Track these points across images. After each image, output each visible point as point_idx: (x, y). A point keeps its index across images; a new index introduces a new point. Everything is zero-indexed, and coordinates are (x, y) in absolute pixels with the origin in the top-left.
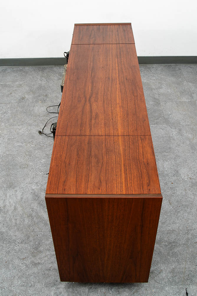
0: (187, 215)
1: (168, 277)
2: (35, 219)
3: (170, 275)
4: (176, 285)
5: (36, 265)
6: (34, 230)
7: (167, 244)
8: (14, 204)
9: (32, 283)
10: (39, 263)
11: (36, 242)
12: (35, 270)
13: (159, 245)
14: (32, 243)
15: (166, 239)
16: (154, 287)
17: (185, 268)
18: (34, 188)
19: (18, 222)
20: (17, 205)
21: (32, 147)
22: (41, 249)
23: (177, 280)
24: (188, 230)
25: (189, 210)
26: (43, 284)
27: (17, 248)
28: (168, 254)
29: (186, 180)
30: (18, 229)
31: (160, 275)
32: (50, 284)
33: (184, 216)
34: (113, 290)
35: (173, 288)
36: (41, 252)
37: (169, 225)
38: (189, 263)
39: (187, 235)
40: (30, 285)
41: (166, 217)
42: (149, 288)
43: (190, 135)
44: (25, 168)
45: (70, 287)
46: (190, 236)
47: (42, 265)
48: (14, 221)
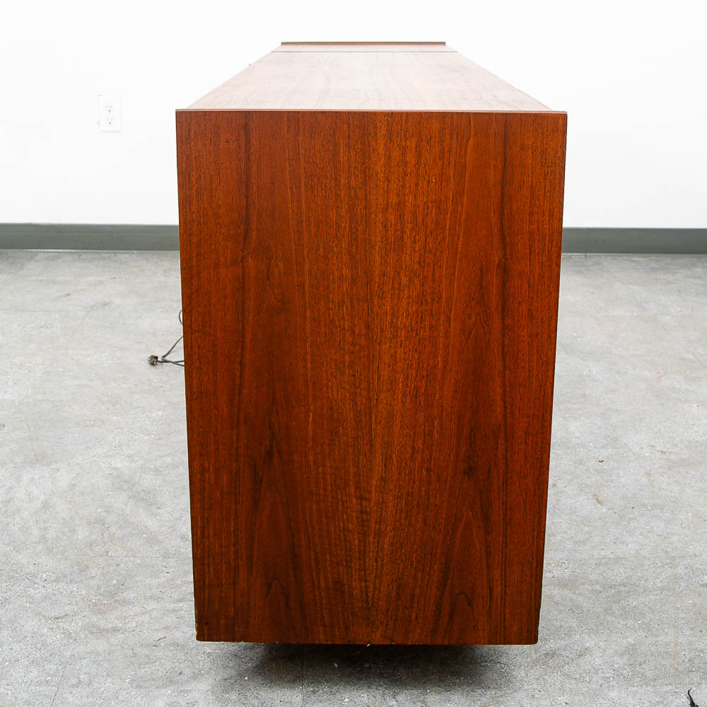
0: (662, 525)
1: (613, 666)
2: (113, 529)
3: (620, 662)
4: (647, 684)
5: (101, 632)
6: (107, 552)
7: (598, 587)
8: (42, 497)
9: (82, 677)
10: (115, 630)
11: (112, 579)
12: (101, 645)
13: (570, 590)
14: (93, 583)
15: (593, 577)
16: (562, 691)
17: (677, 645)
18: (118, 465)
19: (51, 534)
20: (55, 500)
21: (122, 388)
22: (130, 595)
23: (649, 674)
24: (673, 558)
25: (667, 515)
26: (123, 680)
27: (37, 592)
28: (607, 611)
29: (647, 454)
30: (50, 551)
31: (581, 661)
32: (153, 680)
33: (652, 528)
34: (400, 698)
35: (636, 692)
36: (125, 602)
37: (603, 547)
38: (688, 633)
39: (669, 569)
40: (74, 681)
41: (586, 529)
42: (543, 692)
43: (647, 373)
44: (93, 426)
45: (233, 689)
46: (680, 571)
47: (126, 632)
48: (36, 532)
